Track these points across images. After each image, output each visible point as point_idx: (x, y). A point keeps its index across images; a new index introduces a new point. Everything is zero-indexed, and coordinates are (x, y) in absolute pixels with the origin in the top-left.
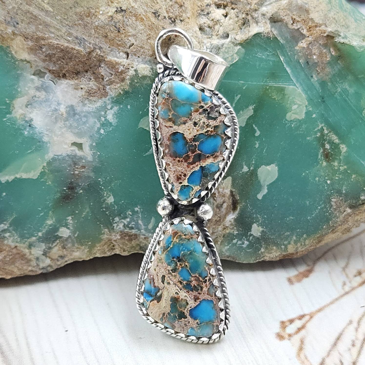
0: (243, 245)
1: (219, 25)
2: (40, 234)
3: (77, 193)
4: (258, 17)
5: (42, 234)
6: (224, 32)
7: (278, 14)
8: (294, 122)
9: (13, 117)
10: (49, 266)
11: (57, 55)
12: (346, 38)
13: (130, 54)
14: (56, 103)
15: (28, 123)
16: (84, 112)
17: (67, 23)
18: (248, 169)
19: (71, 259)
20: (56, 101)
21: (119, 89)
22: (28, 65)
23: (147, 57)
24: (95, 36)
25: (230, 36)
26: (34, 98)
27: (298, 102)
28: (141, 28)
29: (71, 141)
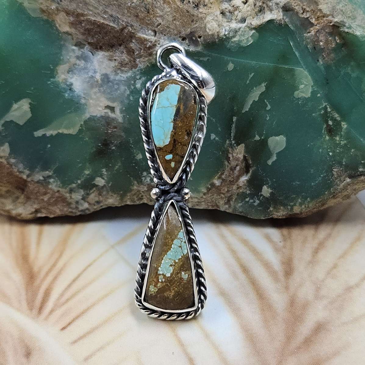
0: (254, 204)
1: (238, 11)
2: (79, 182)
3: (110, 149)
4: (272, 5)
5: (81, 182)
6: (242, 17)
7: (290, 4)
8: (301, 99)
9: (55, 81)
10: (87, 209)
11: (94, 30)
12: (351, 29)
13: (158, 33)
14: (93, 71)
15: (68, 87)
16: (117, 80)
17: (103, 3)
18: (259, 138)
19: (106, 205)
20: (93, 70)
21: (147, 62)
22: (70, 37)
23: (172, 36)
24: (128, 15)
25: (247, 21)
26: (75, 66)
27: (305, 83)
28: (168, 10)
29: (105, 104)
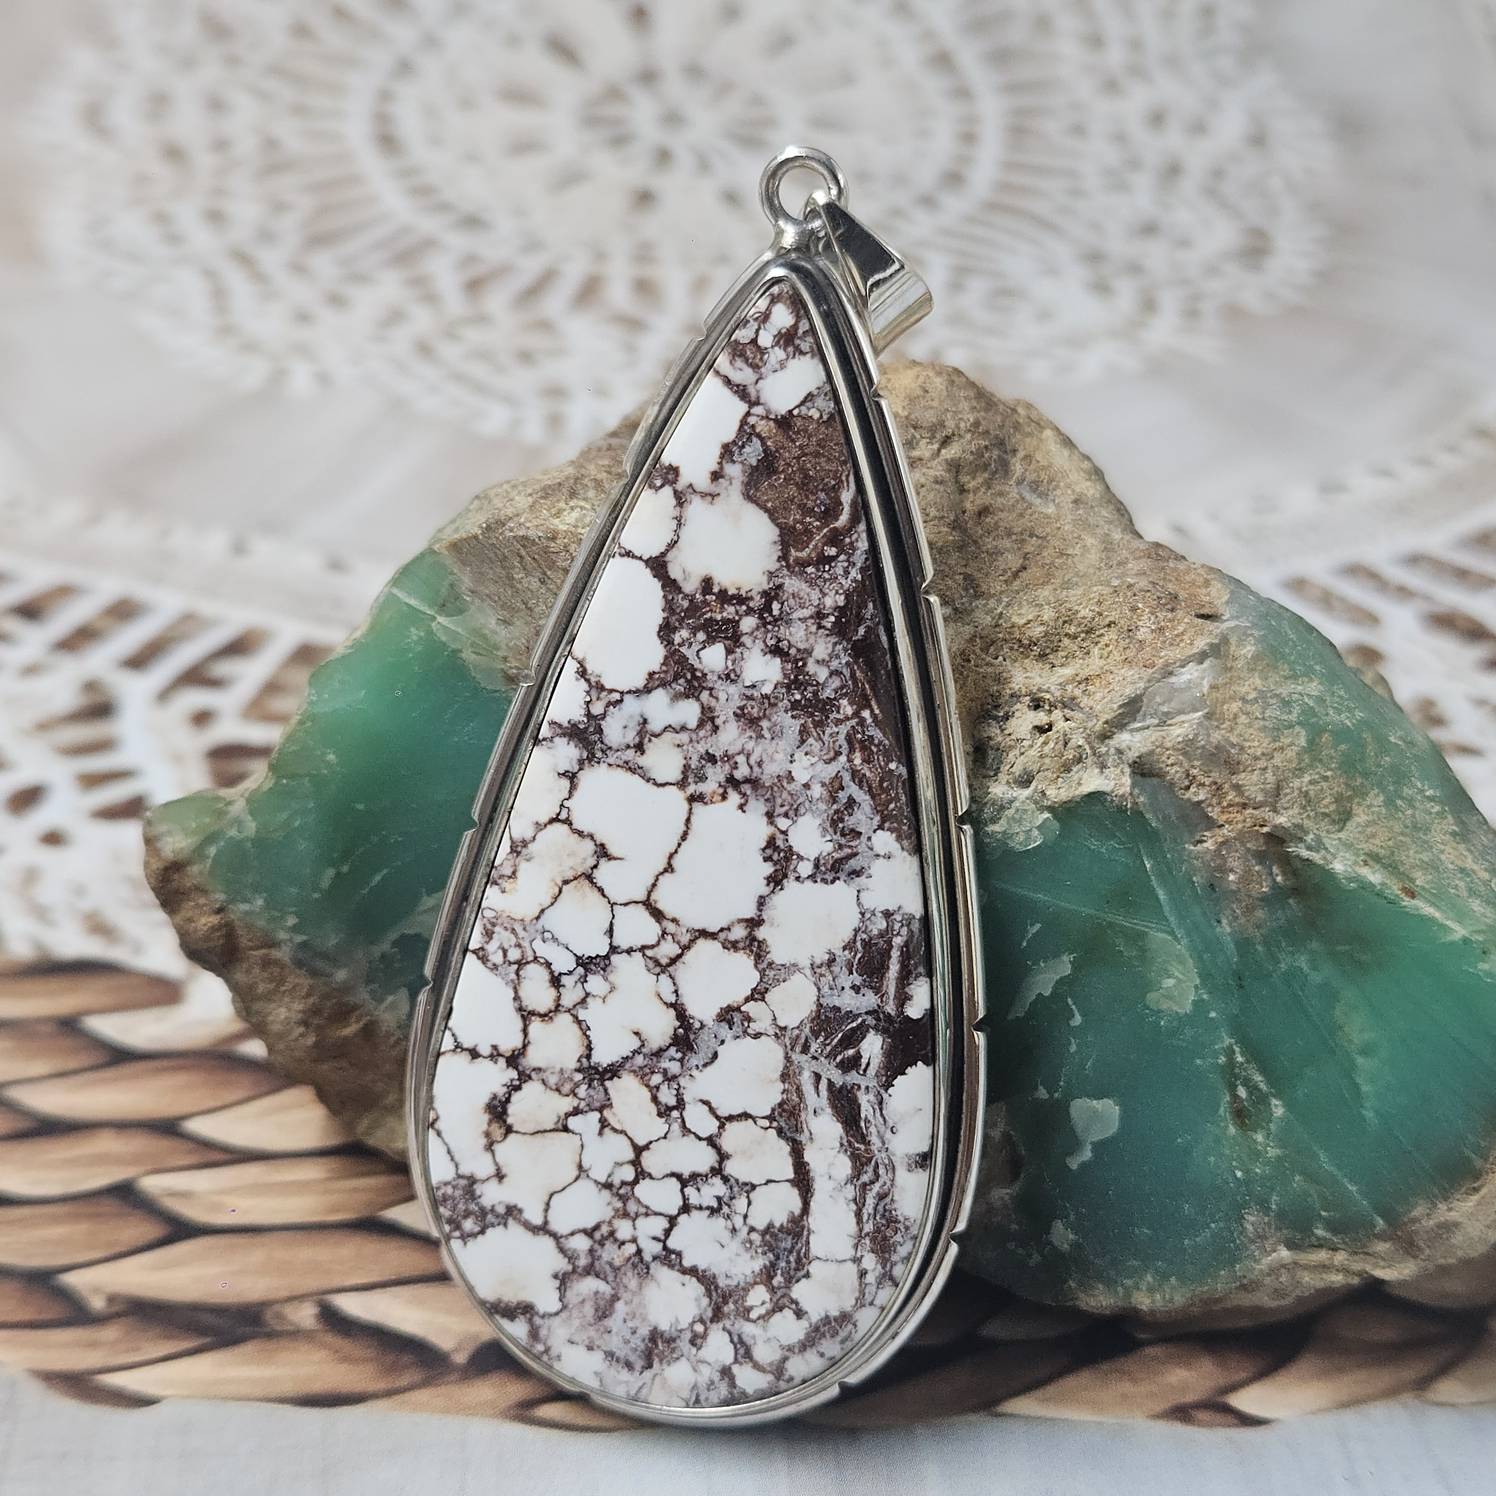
1: (1017, 751)
4: (1107, 751)
6: (1025, 769)
7: (1155, 757)
8: (1165, 1015)
18: (1048, 1096)
25: (1034, 784)
27: (1176, 974)
